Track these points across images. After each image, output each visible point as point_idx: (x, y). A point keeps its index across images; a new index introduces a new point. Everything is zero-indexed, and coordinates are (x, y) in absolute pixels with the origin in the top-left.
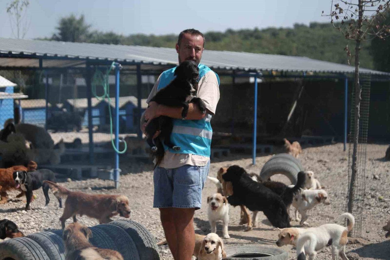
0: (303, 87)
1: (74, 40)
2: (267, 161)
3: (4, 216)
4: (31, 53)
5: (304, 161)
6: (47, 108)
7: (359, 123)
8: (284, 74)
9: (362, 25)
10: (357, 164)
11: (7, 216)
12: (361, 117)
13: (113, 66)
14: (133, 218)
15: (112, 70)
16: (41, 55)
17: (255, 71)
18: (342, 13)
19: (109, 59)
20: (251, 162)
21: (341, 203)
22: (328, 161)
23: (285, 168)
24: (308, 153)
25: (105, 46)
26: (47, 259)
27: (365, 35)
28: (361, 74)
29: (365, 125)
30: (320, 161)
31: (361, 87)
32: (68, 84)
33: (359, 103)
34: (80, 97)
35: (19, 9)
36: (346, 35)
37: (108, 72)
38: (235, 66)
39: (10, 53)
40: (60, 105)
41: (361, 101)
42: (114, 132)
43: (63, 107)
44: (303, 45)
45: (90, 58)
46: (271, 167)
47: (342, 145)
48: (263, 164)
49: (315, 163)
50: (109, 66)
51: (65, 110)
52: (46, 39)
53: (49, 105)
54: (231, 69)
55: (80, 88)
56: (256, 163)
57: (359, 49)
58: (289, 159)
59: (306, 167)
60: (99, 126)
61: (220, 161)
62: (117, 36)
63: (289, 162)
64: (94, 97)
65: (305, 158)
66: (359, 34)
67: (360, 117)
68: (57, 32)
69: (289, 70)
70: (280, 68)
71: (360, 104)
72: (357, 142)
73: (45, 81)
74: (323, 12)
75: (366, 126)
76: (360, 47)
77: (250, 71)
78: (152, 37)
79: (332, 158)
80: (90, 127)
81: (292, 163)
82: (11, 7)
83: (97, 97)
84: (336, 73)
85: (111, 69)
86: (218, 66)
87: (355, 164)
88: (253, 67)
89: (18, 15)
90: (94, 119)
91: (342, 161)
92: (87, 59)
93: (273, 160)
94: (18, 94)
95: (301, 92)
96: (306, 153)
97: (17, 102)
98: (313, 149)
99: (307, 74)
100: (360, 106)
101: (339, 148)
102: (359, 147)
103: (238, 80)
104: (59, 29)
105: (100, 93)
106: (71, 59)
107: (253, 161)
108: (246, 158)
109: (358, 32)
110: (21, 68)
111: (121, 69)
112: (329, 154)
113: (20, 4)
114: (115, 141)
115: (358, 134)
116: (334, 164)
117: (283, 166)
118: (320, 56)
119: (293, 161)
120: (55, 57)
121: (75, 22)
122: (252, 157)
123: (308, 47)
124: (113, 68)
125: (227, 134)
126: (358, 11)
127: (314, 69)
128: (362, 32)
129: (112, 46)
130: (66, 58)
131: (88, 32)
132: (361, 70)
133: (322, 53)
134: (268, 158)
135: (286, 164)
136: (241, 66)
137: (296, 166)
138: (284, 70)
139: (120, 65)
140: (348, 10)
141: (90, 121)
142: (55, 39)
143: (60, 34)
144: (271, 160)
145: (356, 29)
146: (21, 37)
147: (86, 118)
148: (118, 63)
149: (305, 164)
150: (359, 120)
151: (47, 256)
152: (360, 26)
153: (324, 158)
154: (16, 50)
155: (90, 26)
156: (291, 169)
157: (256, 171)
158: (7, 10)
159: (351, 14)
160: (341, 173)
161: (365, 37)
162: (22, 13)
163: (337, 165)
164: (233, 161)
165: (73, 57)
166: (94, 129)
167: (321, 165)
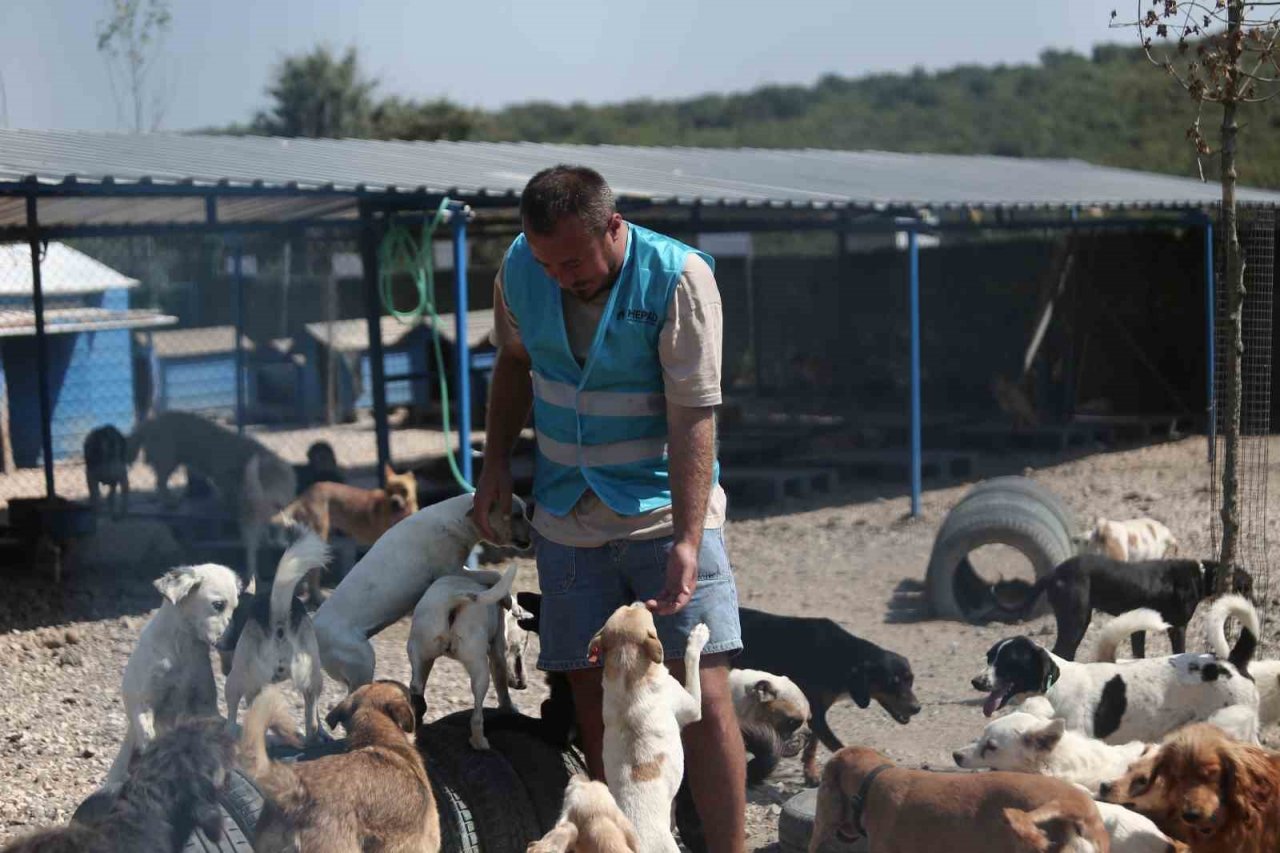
0: (1070, 259)
1: (319, 132)
2: (957, 501)
3: (106, 709)
4: (178, 179)
5: (1079, 500)
6: (238, 356)
7: (1242, 369)
8: (1007, 217)
9: (1240, 52)
10: (1239, 504)
11: (114, 710)
12: (1245, 351)
13: (444, 212)
14: (522, 703)
15: (440, 224)
16: (212, 184)
17: (908, 210)
18: (1175, 13)
19: (430, 190)
20: (907, 509)
21: (1198, 631)
22: (1155, 495)
23: (1014, 524)
24: (1094, 471)
25: (421, 146)
26: (239, 843)
27: (1250, 82)
28: (1247, 208)
29: (1261, 375)
30: (1133, 497)
31: (1244, 251)
32: (310, 275)
33: (1238, 305)
34: (347, 314)
35: (136, 36)
36: (1191, 88)
37: (429, 230)
38: (841, 197)
39: (108, 181)
40: (283, 345)
41: (1245, 297)
42: (456, 424)
43: (293, 351)
44: (1073, 119)
45: (369, 188)
46: (966, 522)
47: (1201, 444)
48: (944, 513)
49: (1115, 504)
50: (432, 212)
51: (300, 359)
52: (235, 132)
53: (247, 343)
54: (830, 207)
55: (345, 284)
56: (923, 511)
57: (1234, 130)
58: (1030, 496)
59: (1086, 520)
60: (409, 407)
61: (806, 509)
62: (462, 114)
63: (1024, 504)
64: (388, 314)
65: (1083, 490)
66: (1231, 80)
67: (1242, 350)
68: (270, 105)
69: (1021, 205)
70: (991, 199)
71: (1243, 307)
72: (1237, 432)
73: (230, 267)
74: (1114, 14)
75: (1264, 379)
76: (1235, 125)
77: (892, 211)
78: (579, 109)
79: (1171, 485)
80: (381, 411)
81: (1035, 508)
82: (112, 31)
83: (397, 313)
84: (1174, 208)
85: (437, 219)
86: (785, 198)
87: (1234, 503)
88: (900, 198)
89: (135, 58)
90: (390, 385)
91: (1201, 494)
92: (361, 189)
93: (975, 499)
94: (143, 312)
95: (1063, 277)
96: (1086, 473)
97: (142, 338)
98: (1109, 461)
99: (1082, 216)
100: (1243, 313)
101: (1194, 453)
102: (1243, 447)
103: (855, 244)
104: (276, 94)
105: (407, 300)
106: (308, 193)
107: (913, 506)
108: (890, 496)
109: (1228, 75)
110: (150, 229)
111: (469, 219)
112: (1160, 475)
113: (140, 20)
114: (459, 455)
115: (1239, 405)
116: (1177, 506)
117: (1008, 519)
119: (1039, 500)
120: (257, 190)
121: (329, 73)
122: (911, 494)
123: (1091, 126)
124: (443, 216)
125: (827, 420)
126: (1226, 6)
127: (1102, 199)
128: (1242, 75)
129: (444, 147)
130: (291, 190)
131: (367, 102)
132: (1242, 195)
133: (1136, 143)
134: (961, 492)
135: (1016, 510)
136: (862, 196)
137: (1050, 518)
138: (1004, 205)
139: (467, 208)
140: (1192, 4)
141: (379, 393)
142: (264, 128)
143: (279, 112)
144: (969, 498)
145: (1220, 64)
146: (146, 131)
147: (367, 384)
148: (458, 203)
149: (1083, 507)
150: (1239, 361)
151: (239, 833)
152: (1233, 55)
153: (1144, 487)
154: (126, 172)
155: (375, 83)
156: (1035, 528)
157: (922, 535)
158: (96, 41)
159: (1205, 17)
160: (1198, 536)
161: (1251, 91)
162: (146, 51)
163: (1187, 509)
164: (849, 507)
165: (314, 187)
166: (395, 418)
167: (1135, 510)
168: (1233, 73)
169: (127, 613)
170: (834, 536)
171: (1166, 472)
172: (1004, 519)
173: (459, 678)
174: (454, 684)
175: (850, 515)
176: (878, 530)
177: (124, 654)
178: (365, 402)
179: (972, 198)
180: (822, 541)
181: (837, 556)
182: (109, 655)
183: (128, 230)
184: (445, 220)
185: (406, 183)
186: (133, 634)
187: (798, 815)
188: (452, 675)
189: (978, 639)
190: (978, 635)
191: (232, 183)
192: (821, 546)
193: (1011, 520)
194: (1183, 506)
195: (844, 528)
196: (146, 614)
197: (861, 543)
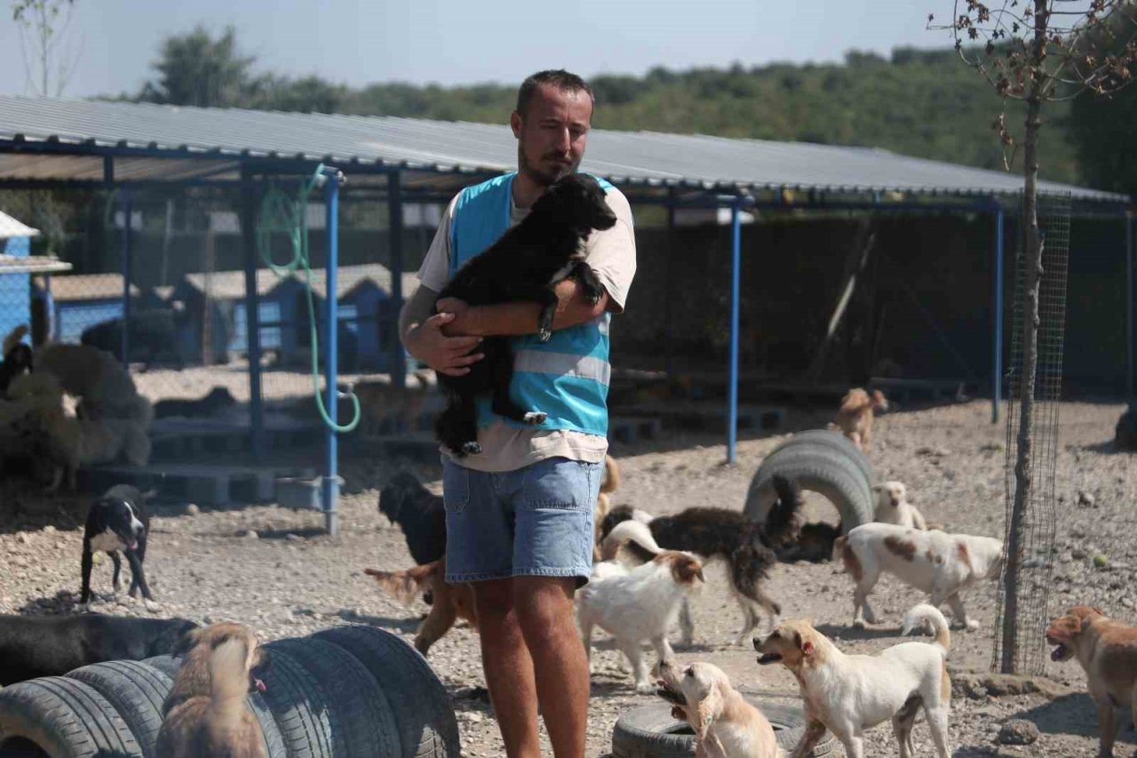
0: (872, 237)
1: (204, 102)
2: (768, 452)
4: (81, 139)
5: (876, 452)
6: (126, 299)
7: (1038, 340)
8: (817, 197)
9: (1045, 56)
10: (1031, 462)
12: (1041, 323)
13: (320, 177)
15: (316, 188)
16: (110, 144)
17: (732, 189)
18: (987, 19)
19: (307, 156)
20: (723, 457)
22: (945, 451)
23: (822, 473)
24: (889, 427)
25: (296, 118)
26: (128, 741)
27: (1052, 83)
28: (1044, 199)
29: (1055, 346)
30: (924, 452)
31: (1044, 235)
32: (189, 230)
33: (1035, 283)
34: (224, 266)
35: (48, 11)
36: (998, 85)
37: (304, 193)
38: (674, 176)
39: (19, 138)
40: (165, 292)
41: (1043, 276)
42: (324, 368)
43: (175, 297)
44: (873, 113)
45: (253, 153)
46: (778, 470)
47: (986, 407)
48: (757, 462)
49: (909, 458)
50: (308, 176)
51: (179, 305)
52: (123, 98)
53: (133, 290)
54: (664, 184)
55: (224, 240)
56: (737, 459)
57: (1037, 126)
58: (834, 447)
59: (883, 471)
60: (278, 352)
61: (633, 454)
62: (330, 90)
63: (831, 456)
64: (265, 267)
65: (879, 444)
66: (1036, 81)
67: (1038, 322)
68: (157, 77)
69: (833, 188)
70: (806, 182)
71: (1040, 286)
72: (1032, 397)
73: (120, 220)
74: (931, 18)
76: (1038, 121)
77: (718, 189)
78: (434, 90)
79: (959, 443)
80: (254, 353)
81: (840, 459)
82: (26, 4)
83: (275, 267)
84: (969, 195)
85: (313, 183)
87: (1027, 461)
88: (726, 178)
89: (46, 30)
90: (264, 331)
91: (987, 451)
92: (245, 153)
93: (785, 450)
94: (43, 259)
95: (866, 253)
96: (882, 430)
97: (41, 282)
98: (904, 419)
99: (885, 200)
100: (1040, 291)
101: (979, 414)
102: (1037, 411)
103: (682, 218)
104: (162, 68)
105: (283, 255)
106: (197, 155)
107: (729, 454)
108: (708, 444)
109: (1032, 77)
110: (51, 184)
111: (342, 184)
112: (949, 433)
114: (326, 394)
115: (1034, 372)
116: (965, 462)
117: (814, 468)
118: (920, 145)
119: (844, 452)
120: (151, 152)
121: (206, 51)
122: (727, 443)
123: (889, 119)
124: (318, 180)
125: (651, 374)
126: (1034, 14)
127: (905, 185)
128: (1046, 75)
129: (317, 119)
130: (182, 152)
131: (246, 76)
132: (1041, 187)
133: (928, 136)
134: (772, 443)
135: (824, 461)
136: (693, 177)
137: (852, 468)
138: (818, 187)
139: (340, 174)
140: (1002, 11)
141: (253, 338)
142: (151, 97)
143: (163, 84)
144: (780, 449)
145: (1026, 67)
146: (52, 94)
147: (242, 330)
148: (333, 169)
149: (881, 459)
150: (1035, 333)
151: (129, 733)
152: (1038, 58)
153: (934, 444)
154: (36, 132)
155: (251, 60)
156: (838, 477)
157: (737, 481)
158: (12, 13)
159: (1014, 23)
160: (983, 488)
161: (1053, 90)
162: (56, 24)
163: (973, 464)
164: (671, 453)
165: (203, 150)
166: (265, 361)
167: (927, 464)
168: (1037, 75)
169: (24, 530)
170: (658, 479)
171: (954, 430)
172: (813, 469)
173: (322, 597)
174: (318, 602)
175: (672, 460)
176: (697, 475)
177: (20, 566)
178: (240, 344)
179: (789, 179)
180: (648, 483)
181: (661, 496)
182: (7, 567)
183: (32, 184)
184: (320, 185)
185: (286, 149)
186: (28, 548)
187: (630, 730)
188: (315, 594)
189: (786, 576)
190: (787, 571)
191: (130, 145)
192: (646, 488)
193: (819, 470)
194: (969, 461)
195: (666, 471)
196: (40, 531)
197: (681, 486)
